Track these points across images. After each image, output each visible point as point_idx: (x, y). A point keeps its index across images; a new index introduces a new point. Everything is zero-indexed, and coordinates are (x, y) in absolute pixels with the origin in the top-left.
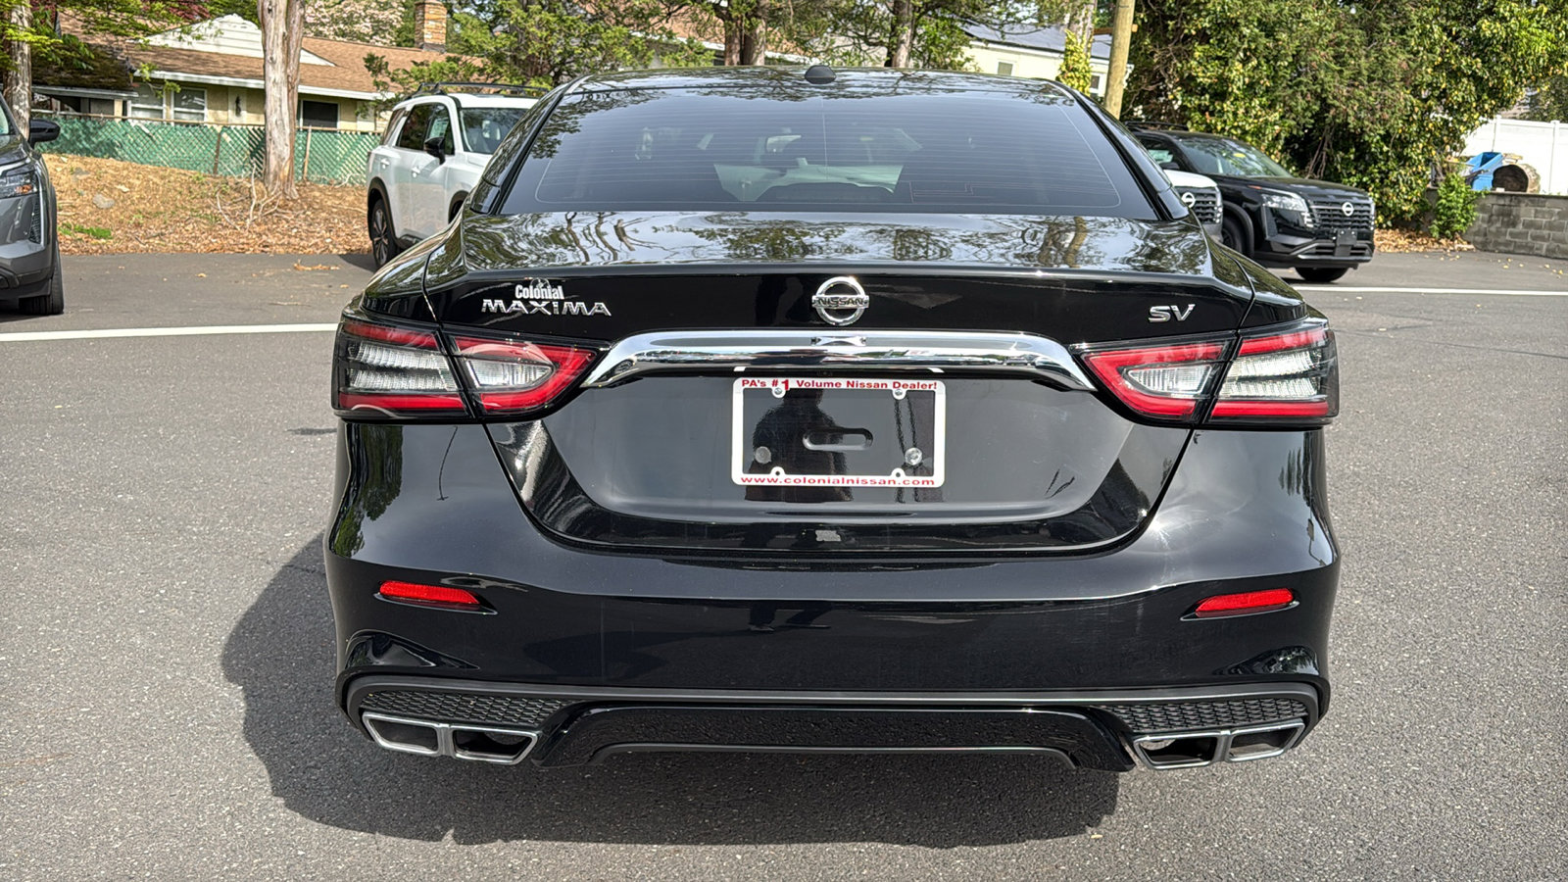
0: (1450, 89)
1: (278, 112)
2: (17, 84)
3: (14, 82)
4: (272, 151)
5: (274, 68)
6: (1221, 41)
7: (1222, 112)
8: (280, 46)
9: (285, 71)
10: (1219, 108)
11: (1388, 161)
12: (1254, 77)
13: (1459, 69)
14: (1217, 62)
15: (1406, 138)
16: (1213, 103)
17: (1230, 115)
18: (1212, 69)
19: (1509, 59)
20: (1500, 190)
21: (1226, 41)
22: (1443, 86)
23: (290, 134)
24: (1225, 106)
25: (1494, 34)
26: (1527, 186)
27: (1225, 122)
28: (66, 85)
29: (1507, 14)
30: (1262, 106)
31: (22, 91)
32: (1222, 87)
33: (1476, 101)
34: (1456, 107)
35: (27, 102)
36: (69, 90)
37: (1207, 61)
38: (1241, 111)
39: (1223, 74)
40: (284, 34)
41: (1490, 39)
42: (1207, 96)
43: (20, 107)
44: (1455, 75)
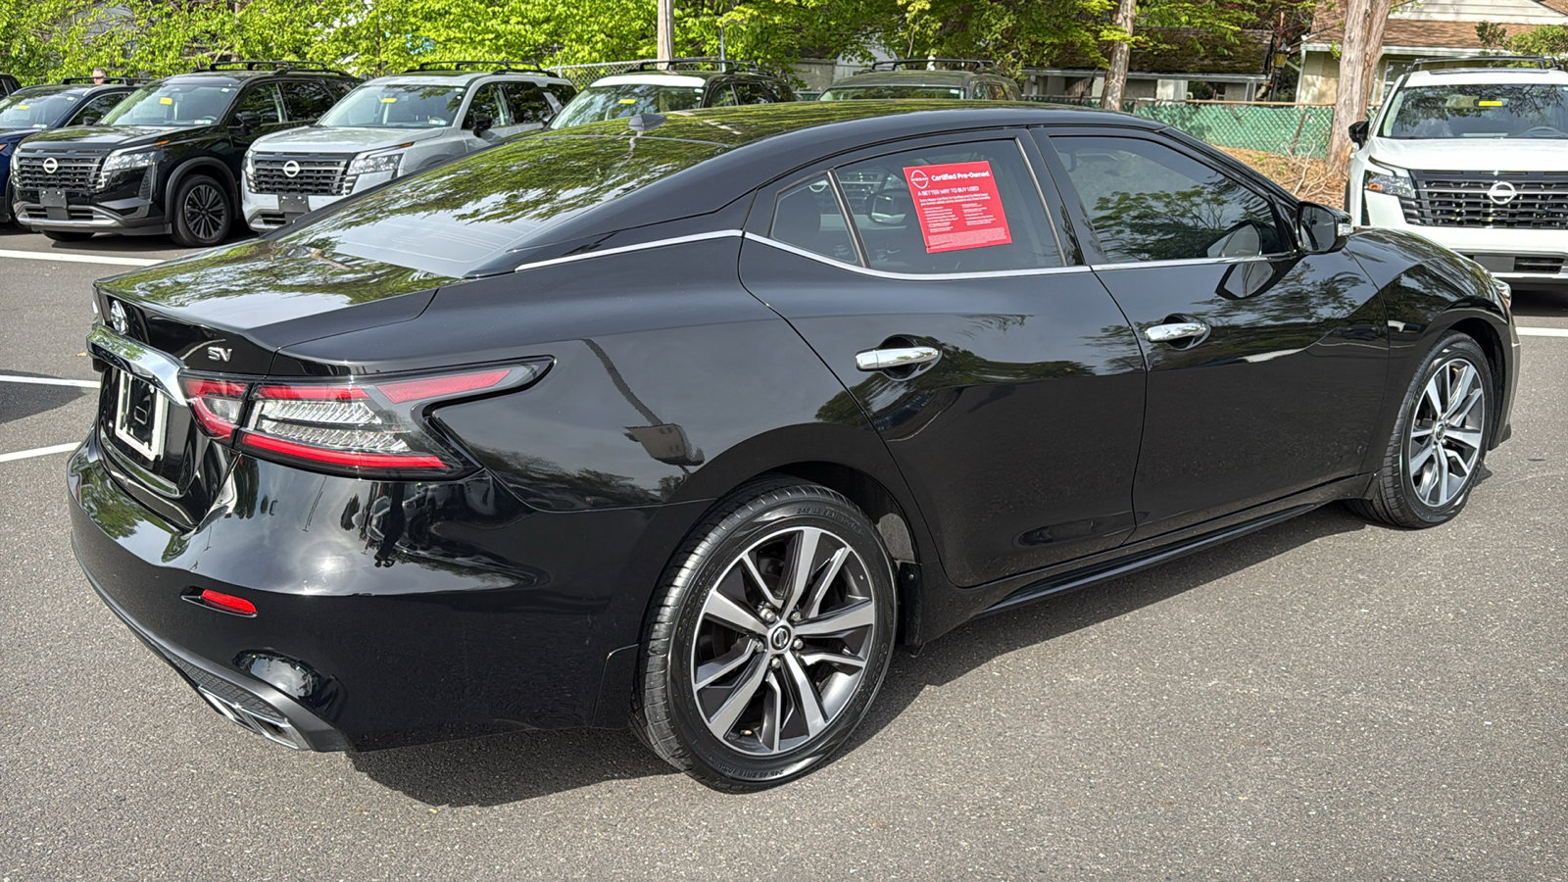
1: (1349, 92)
2: (1113, 78)
3: (1111, 75)
4: (1336, 132)
5: (1350, 46)
8: (1361, 24)
9: (1364, 49)
23: (1358, 113)
28: (1203, 72)
31: (1117, 84)
35: (1119, 94)
36: (1205, 76)
40: (1366, 10)
43: (1113, 99)
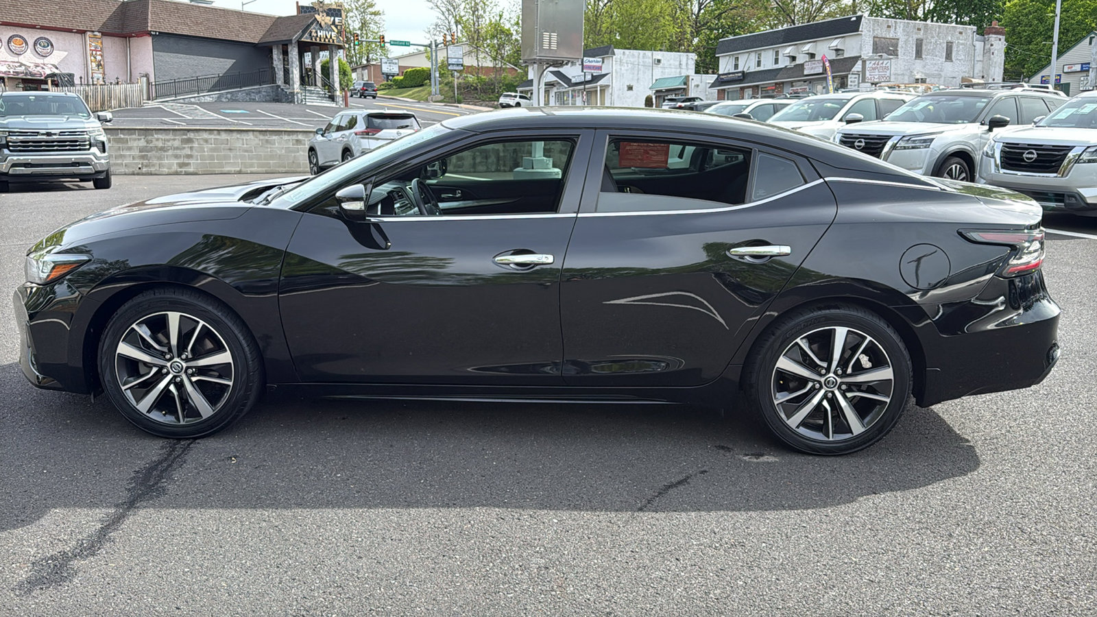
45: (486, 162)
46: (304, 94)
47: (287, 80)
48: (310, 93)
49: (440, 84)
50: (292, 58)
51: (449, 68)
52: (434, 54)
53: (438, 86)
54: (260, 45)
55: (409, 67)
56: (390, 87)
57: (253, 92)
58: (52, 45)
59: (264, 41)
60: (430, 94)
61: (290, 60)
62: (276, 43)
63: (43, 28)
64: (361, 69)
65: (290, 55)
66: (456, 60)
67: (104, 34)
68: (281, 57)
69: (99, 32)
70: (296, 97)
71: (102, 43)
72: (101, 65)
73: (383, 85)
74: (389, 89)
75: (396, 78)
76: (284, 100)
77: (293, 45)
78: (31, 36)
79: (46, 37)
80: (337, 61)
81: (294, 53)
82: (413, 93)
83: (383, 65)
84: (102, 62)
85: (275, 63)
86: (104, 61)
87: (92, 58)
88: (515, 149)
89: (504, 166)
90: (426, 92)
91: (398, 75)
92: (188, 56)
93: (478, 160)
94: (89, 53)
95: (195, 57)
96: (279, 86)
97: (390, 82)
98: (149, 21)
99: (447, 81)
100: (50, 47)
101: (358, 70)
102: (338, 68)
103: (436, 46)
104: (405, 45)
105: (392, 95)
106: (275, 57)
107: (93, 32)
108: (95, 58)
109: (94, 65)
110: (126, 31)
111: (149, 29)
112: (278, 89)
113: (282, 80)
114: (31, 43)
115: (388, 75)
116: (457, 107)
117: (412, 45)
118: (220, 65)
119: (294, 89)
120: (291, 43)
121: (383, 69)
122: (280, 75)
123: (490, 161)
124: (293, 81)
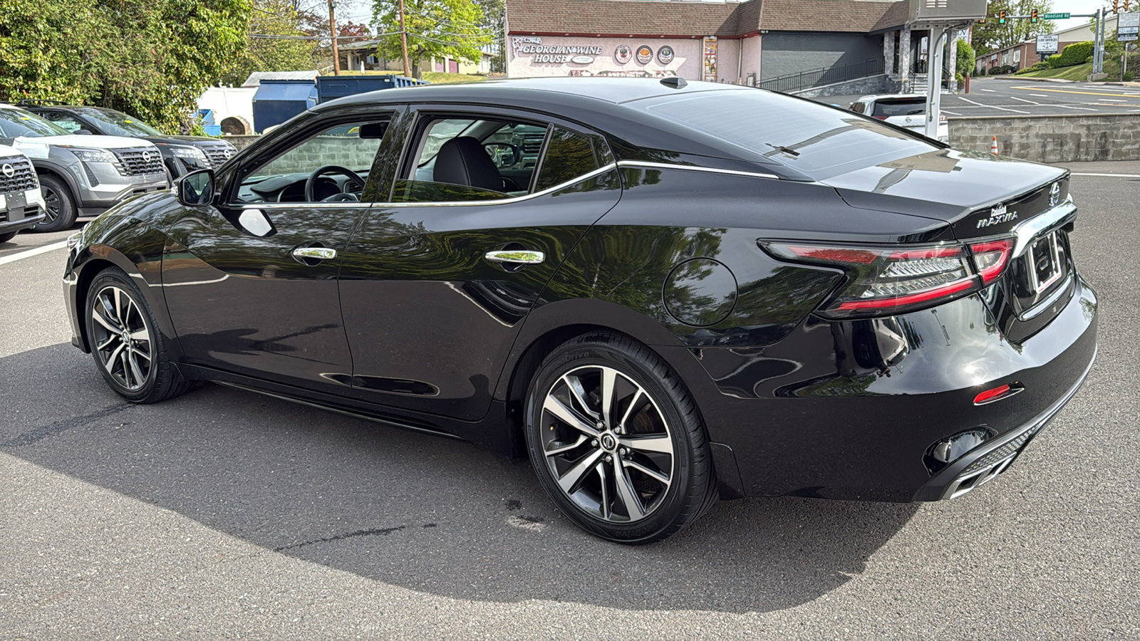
0: (181, 68)
6: (20, 34)
7: (36, 89)
10: (33, 86)
11: (150, 119)
12: (54, 62)
13: (184, 53)
14: (22, 50)
15: (159, 103)
16: (27, 83)
17: (43, 92)
18: (19, 56)
19: (214, 47)
20: (229, 134)
21: (24, 34)
22: (176, 66)
24: (37, 84)
25: (201, 30)
26: (244, 131)
27: (39, 97)
29: (206, 16)
30: (64, 84)
32: (32, 70)
33: (199, 75)
34: (188, 80)
37: (13, 50)
38: (49, 89)
39: (30, 60)
41: (199, 33)
42: (21, 78)
44: (181, 57)
45: (1061, 150)
46: (912, 82)
47: (896, 68)
48: (921, 81)
49: (1104, 59)
50: (903, 45)
51: (1119, 39)
52: (1100, 25)
53: (1102, 62)
54: (870, 34)
55: (1069, 43)
56: (1044, 67)
57: (858, 85)
58: (673, 53)
59: (876, 29)
60: (1090, 72)
61: (901, 47)
62: (888, 30)
63: (667, 37)
64: (1013, 50)
65: (901, 42)
66: (1129, 29)
67: (719, 38)
68: (893, 44)
69: (715, 36)
70: (903, 86)
71: (717, 47)
72: (714, 68)
73: (1035, 66)
74: (1043, 69)
75: (1053, 56)
76: (890, 91)
77: (906, 30)
78: (655, 45)
79: (669, 45)
80: (956, 44)
81: (906, 39)
82: (1070, 73)
83: (1038, 42)
84: (715, 66)
85: (885, 51)
86: (717, 65)
87: (707, 62)
88: (1105, 133)
89: (1087, 153)
90: (1086, 70)
91: (1056, 52)
92: (795, 52)
93: (1049, 148)
94: (704, 56)
95: (803, 52)
96: (887, 76)
97: (1044, 62)
98: (760, 20)
99: (1116, 55)
100: (671, 55)
101: (1009, 51)
102: (956, 51)
103: (1104, 14)
104: (1064, 18)
105: (1044, 77)
106: (886, 45)
107: (709, 36)
108: (709, 61)
109: (708, 68)
110: (740, 33)
111: (759, 28)
112: (886, 78)
113: (892, 69)
114: (655, 53)
115: (1043, 54)
116: (1122, 85)
117: (1072, 16)
118: (828, 58)
119: (902, 78)
120: (904, 29)
121: (1038, 48)
122: (889, 63)
123: (1066, 148)
124: (902, 69)
